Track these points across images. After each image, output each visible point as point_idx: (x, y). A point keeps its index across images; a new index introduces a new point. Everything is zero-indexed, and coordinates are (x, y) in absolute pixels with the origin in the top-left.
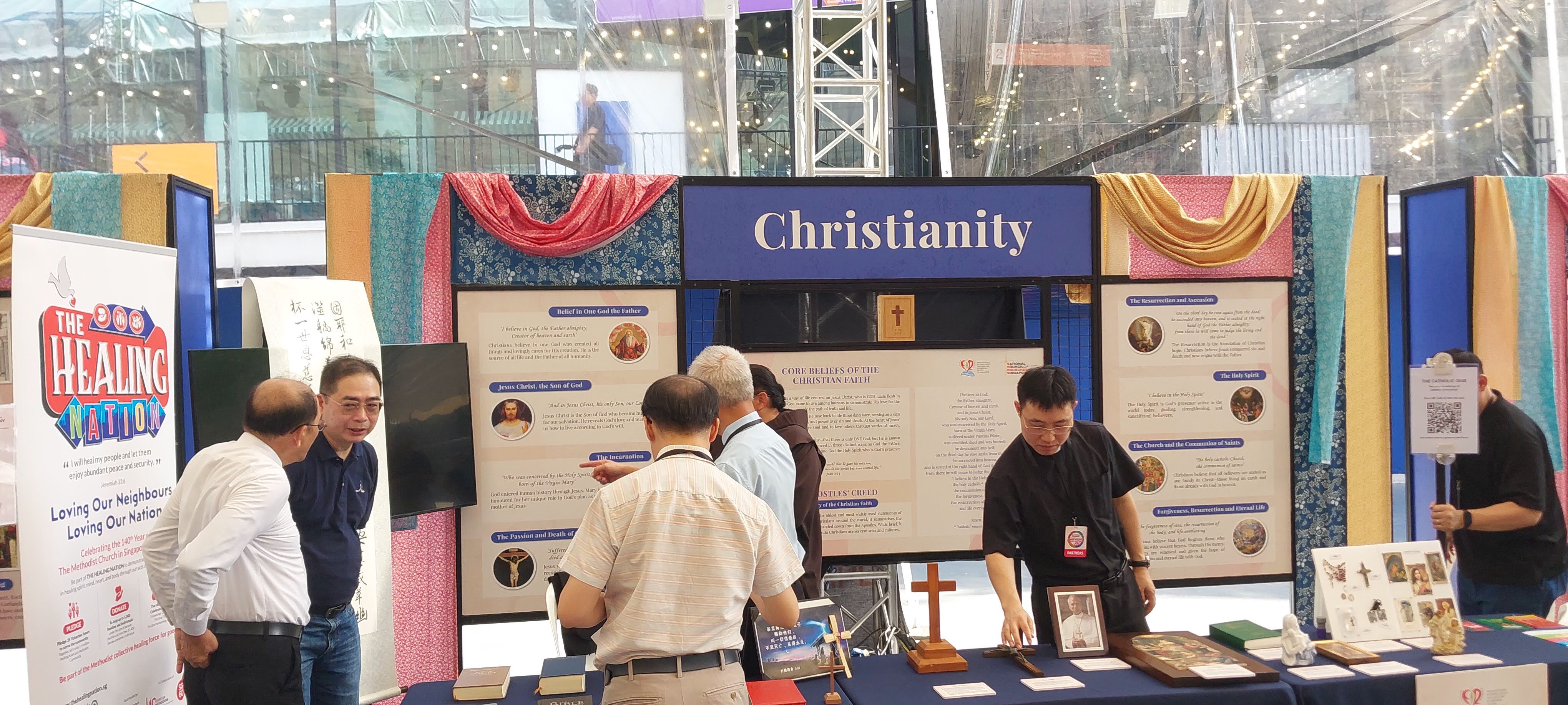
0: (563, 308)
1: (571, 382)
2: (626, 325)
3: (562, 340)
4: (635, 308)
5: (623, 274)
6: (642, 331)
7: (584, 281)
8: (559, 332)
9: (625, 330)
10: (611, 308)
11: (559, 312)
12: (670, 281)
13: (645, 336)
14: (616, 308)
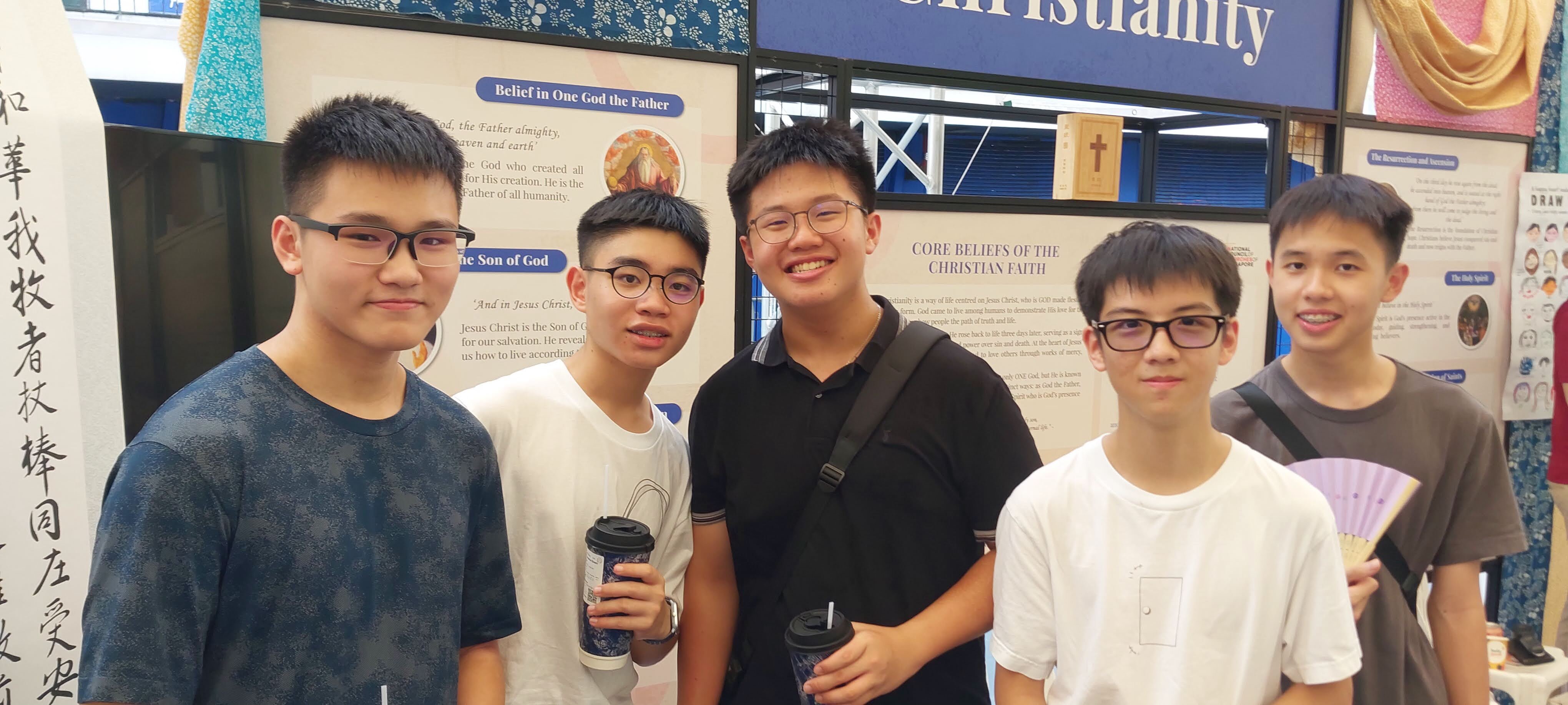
0: (507, 83)
1: (523, 252)
2: (639, 134)
3: (507, 156)
4: (658, 97)
5: (637, 19)
6: (671, 151)
7: (555, 23)
8: (498, 137)
9: (637, 144)
10: (610, 92)
11: (499, 90)
12: (730, 44)
13: (676, 162)
14: (622, 94)
